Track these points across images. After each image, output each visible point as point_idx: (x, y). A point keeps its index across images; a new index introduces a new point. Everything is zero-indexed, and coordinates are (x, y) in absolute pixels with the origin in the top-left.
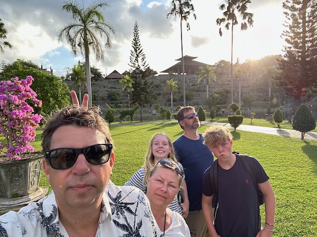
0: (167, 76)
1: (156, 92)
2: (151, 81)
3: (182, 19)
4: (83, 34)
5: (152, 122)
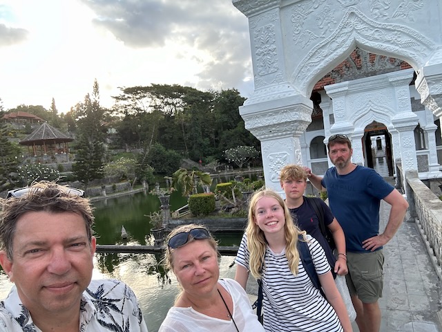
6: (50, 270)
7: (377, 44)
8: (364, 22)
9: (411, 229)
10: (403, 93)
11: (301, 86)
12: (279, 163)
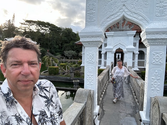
6: (22, 73)
7: (131, 17)
8: (128, 9)
9: (128, 86)
10: (131, 39)
11: (102, 28)
12: (91, 56)
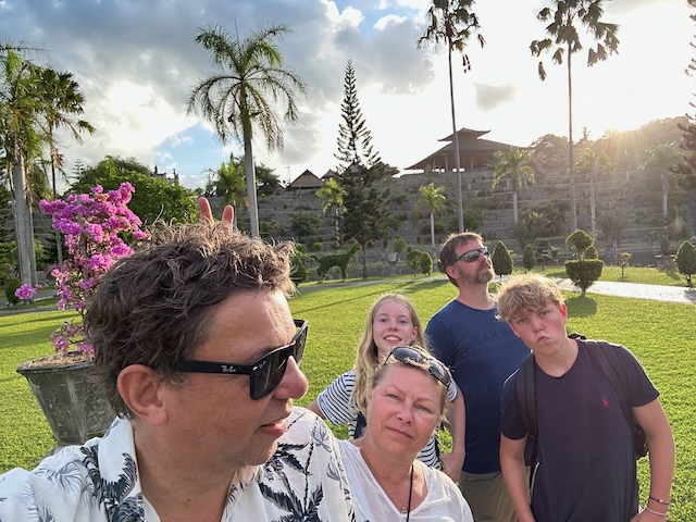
0: (420, 177)
1: (396, 213)
2: (385, 189)
3: (451, 47)
4: (238, 95)
5: (388, 280)
